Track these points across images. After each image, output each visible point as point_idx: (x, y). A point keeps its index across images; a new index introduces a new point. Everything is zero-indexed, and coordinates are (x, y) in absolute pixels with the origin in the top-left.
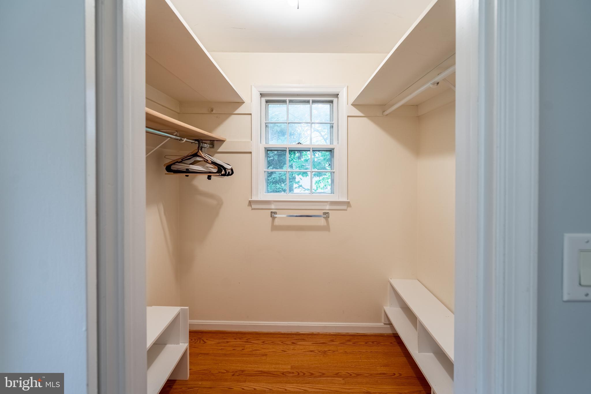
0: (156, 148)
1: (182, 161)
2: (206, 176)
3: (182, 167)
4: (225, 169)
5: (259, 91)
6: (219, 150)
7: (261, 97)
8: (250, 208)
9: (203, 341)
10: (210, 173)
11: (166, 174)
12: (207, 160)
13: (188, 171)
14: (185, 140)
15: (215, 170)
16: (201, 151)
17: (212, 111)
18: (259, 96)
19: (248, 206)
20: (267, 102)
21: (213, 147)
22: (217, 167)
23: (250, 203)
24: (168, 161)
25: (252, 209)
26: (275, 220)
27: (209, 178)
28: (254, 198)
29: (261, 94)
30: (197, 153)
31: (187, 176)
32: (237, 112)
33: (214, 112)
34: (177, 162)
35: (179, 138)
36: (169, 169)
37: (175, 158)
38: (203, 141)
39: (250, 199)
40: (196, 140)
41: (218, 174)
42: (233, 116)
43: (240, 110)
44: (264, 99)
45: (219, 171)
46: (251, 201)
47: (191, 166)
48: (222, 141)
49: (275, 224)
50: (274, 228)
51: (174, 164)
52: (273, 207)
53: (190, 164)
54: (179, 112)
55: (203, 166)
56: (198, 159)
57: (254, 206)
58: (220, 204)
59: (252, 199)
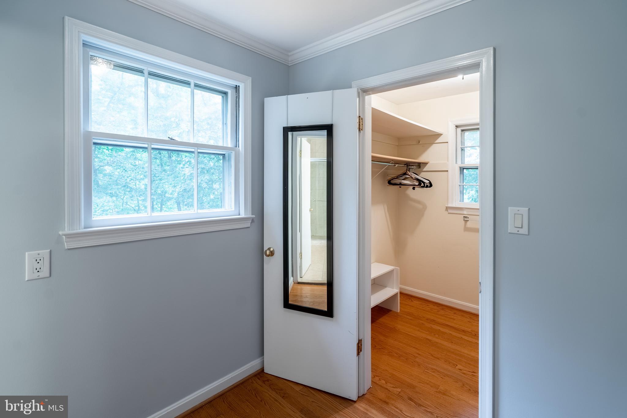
0: (383, 170)
1: (397, 178)
2: (412, 187)
3: (397, 181)
4: (424, 183)
5: (454, 125)
6: (424, 170)
7: (456, 129)
8: (447, 212)
9: (411, 300)
10: (414, 185)
11: (388, 186)
12: (412, 177)
13: (401, 184)
14: (397, 165)
15: (417, 184)
16: (409, 172)
17: (419, 142)
18: (454, 127)
19: (446, 210)
20: (462, 131)
21: (420, 168)
22: (418, 182)
23: (447, 208)
24: (389, 178)
25: (449, 213)
26: (467, 223)
27: (414, 188)
28: (450, 205)
29: (456, 126)
30: (406, 172)
31: (400, 187)
32: (437, 142)
33: (421, 143)
34: (394, 178)
35: (394, 165)
36: (390, 183)
37: (393, 176)
38: (411, 164)
39: (447, 206)
40: (405, 165)
41: (419, 186)
42: (434, 145)
43: (440, 140)
44: (459, 130)
45: (420, 184)
46: (448, 207)
47: (403, 181)
48: (426, 164)
49: (467, 226)
50: (466, 229)
51: (392, 179)
52: (465, 212)
53: (402, 180)
54: (397, 145)
55: (410, 181)
56: (408, 176)
57: (450, 211)
58: (425, 207)
59: (449, 206)
